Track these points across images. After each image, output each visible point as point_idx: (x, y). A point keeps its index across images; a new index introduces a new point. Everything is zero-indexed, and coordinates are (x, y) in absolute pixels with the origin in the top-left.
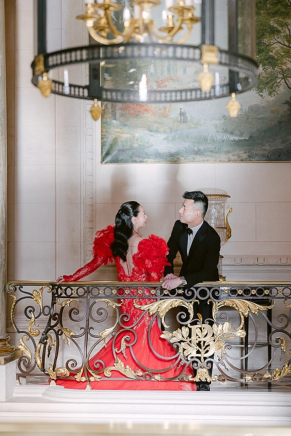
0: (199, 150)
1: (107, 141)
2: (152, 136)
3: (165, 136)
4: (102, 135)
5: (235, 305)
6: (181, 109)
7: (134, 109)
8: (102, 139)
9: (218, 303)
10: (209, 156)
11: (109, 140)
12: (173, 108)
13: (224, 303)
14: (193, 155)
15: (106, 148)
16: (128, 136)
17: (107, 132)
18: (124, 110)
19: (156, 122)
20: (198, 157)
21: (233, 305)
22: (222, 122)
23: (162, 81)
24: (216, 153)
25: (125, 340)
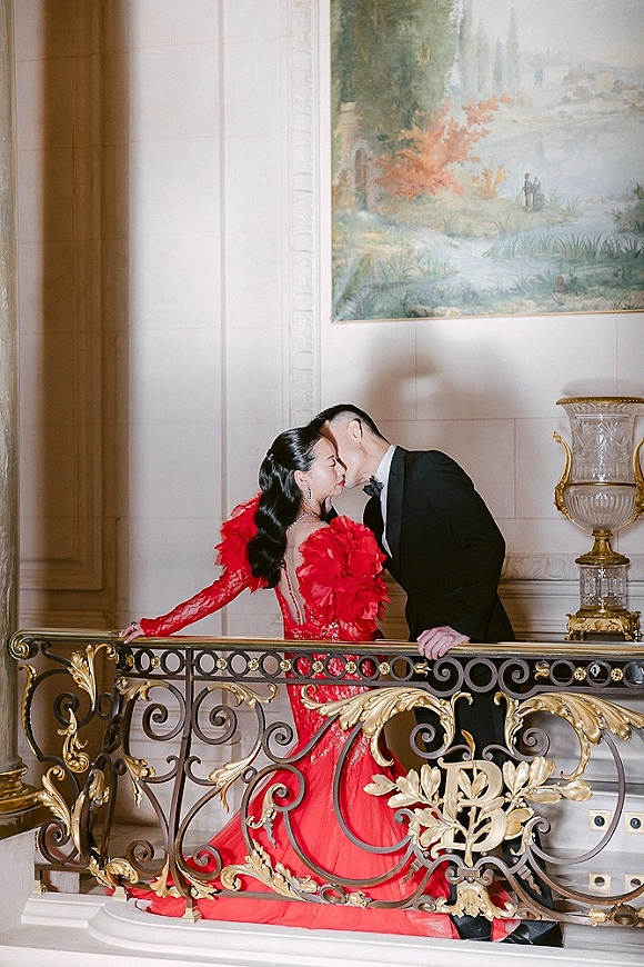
0: (574, 281)
1: (346, 265)
2: (456, 247)
3: (487, 247)
4: (333, 250)
5: (564, 711)
6: (527, 176)
7: (410, 181)
8: (333, 259)
9: (521, 702)
10: (601, 295)
11: (351, 262)
12: (507, 174)
13: (537, 702)
14: (559, 295)
15: (344, 281)
16: (396, 249)
17: (345, 241)
18: (386, 186)
19: (464, 212)
20: (570, 300)
21: (559, 709)
22: (633, 204)
23: (480, 105)
24: (618, 286)
25: (273, 796)
